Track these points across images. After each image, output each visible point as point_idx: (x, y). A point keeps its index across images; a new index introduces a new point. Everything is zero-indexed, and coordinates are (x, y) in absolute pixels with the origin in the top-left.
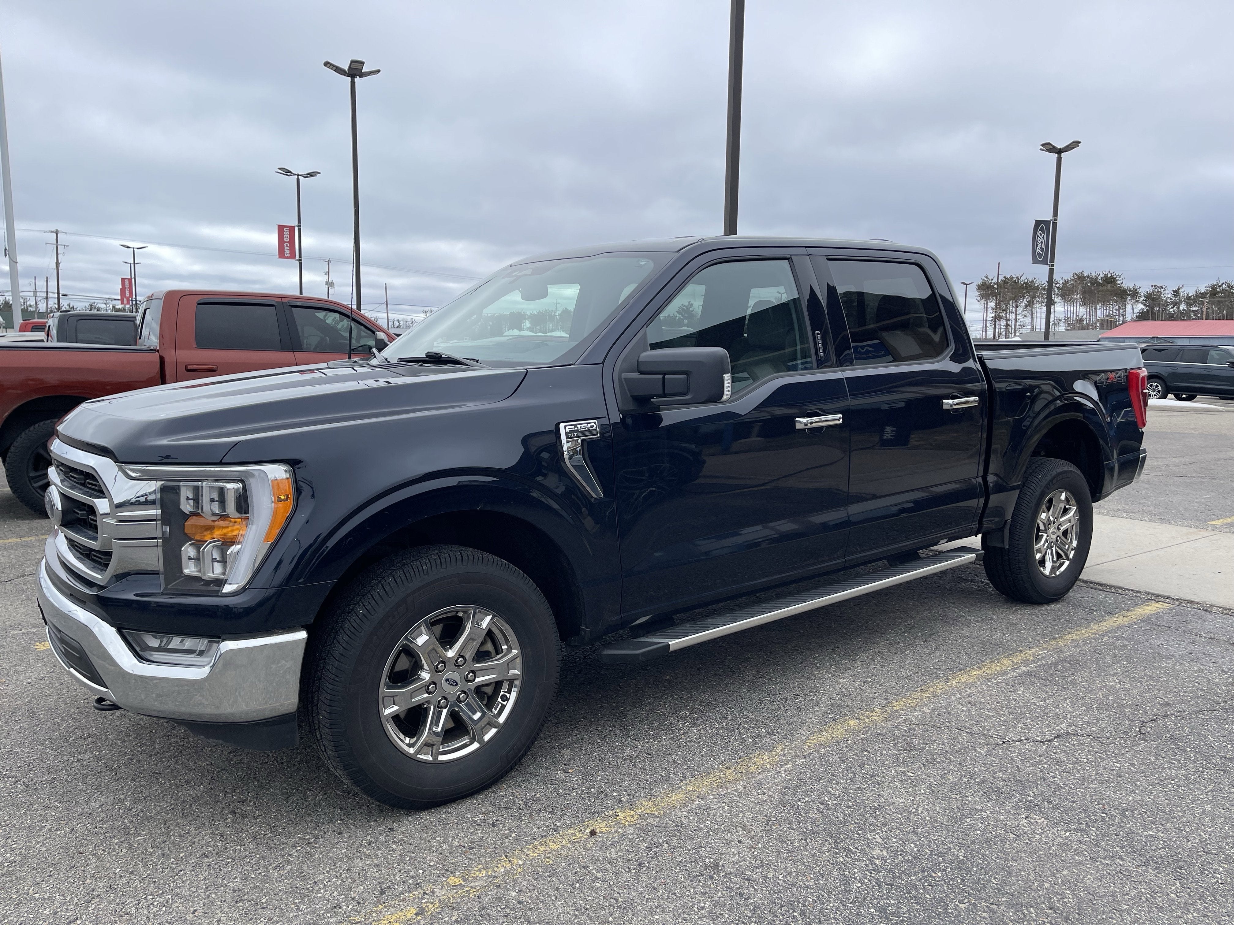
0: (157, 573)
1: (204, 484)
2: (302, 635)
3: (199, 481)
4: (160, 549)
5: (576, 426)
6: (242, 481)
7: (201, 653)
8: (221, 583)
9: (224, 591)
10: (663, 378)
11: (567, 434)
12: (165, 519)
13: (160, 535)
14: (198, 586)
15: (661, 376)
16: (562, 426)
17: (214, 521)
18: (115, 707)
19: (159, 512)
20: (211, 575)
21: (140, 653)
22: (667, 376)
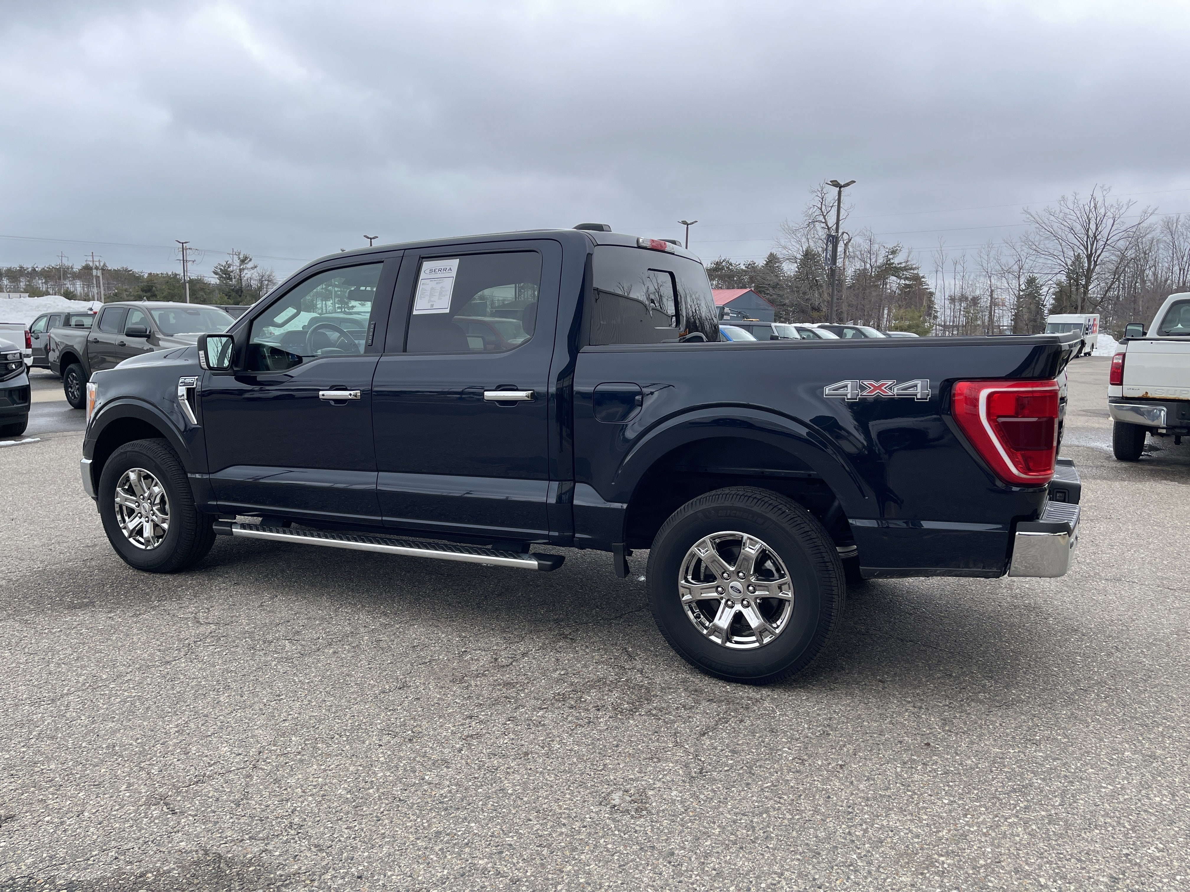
5: (185, 379)
11: (180, 383)
16: (181, 378)
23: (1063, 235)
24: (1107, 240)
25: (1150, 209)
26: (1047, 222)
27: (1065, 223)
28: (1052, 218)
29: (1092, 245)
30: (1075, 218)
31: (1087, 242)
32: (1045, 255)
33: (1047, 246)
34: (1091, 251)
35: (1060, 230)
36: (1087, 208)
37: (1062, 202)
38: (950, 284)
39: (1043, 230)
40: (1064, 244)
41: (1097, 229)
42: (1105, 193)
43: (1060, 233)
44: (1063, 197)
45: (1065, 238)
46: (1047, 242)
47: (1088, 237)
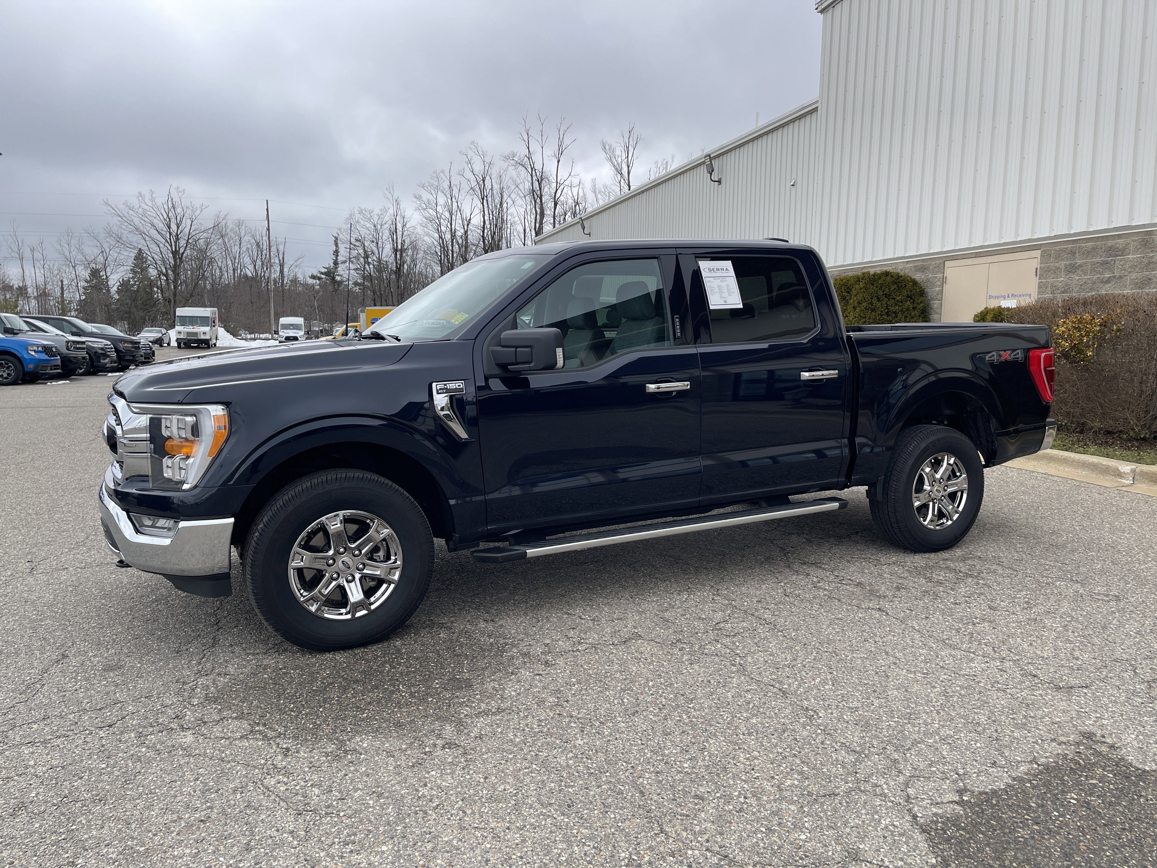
0: (148, 476)
1: (174, 417)
2: (232, 520)
3: (170, 415)
4: (149, 460)
5: (445, 385)
6: (195, 416)
7: (169, 529)
8: (183, 482)
9: (183, 488)
10: (516, 350)
11: (437, 390)
12: (152, 440)
13: (149, 451)
14: (171, 485)
15: (514, 349)
16: (434, 384)
17: (181, 442)
18: (128, 566)
19: (148, 435)
20: (179, 478)
21: (139, 529)
22: (518, 349)
23: (145, 230)
24: (188, 239)
25: (221, 214)
26: (127, 216)
27: (146, 219)
28: (131, 212)
29: (175, 243)
30: (155, 215)
31: (170, 239)
32: (131, 248)
33: (131, 240)
34: (176, 248)
35: (140, 225)
36: (166, 207)
37: (140, 198)
38: (30, 273)
39: (126, 224)
40: (147, 238)
41: (178, 228)
42: (180, 194)
43: (141, 228)
44: (140, 193)
45: (147, 233)
46: (130, 236)
47: (170, 234)
